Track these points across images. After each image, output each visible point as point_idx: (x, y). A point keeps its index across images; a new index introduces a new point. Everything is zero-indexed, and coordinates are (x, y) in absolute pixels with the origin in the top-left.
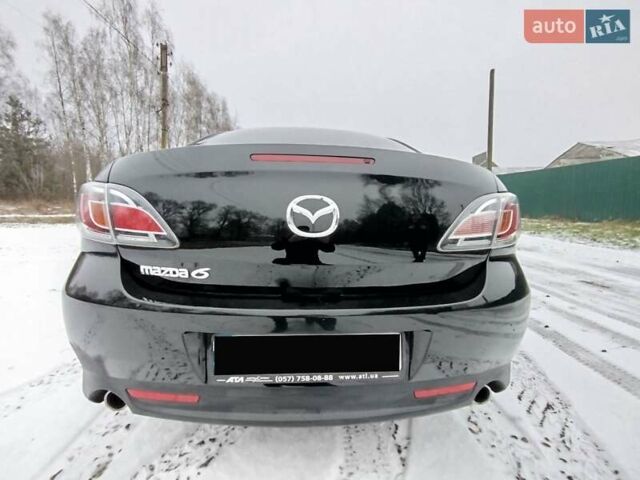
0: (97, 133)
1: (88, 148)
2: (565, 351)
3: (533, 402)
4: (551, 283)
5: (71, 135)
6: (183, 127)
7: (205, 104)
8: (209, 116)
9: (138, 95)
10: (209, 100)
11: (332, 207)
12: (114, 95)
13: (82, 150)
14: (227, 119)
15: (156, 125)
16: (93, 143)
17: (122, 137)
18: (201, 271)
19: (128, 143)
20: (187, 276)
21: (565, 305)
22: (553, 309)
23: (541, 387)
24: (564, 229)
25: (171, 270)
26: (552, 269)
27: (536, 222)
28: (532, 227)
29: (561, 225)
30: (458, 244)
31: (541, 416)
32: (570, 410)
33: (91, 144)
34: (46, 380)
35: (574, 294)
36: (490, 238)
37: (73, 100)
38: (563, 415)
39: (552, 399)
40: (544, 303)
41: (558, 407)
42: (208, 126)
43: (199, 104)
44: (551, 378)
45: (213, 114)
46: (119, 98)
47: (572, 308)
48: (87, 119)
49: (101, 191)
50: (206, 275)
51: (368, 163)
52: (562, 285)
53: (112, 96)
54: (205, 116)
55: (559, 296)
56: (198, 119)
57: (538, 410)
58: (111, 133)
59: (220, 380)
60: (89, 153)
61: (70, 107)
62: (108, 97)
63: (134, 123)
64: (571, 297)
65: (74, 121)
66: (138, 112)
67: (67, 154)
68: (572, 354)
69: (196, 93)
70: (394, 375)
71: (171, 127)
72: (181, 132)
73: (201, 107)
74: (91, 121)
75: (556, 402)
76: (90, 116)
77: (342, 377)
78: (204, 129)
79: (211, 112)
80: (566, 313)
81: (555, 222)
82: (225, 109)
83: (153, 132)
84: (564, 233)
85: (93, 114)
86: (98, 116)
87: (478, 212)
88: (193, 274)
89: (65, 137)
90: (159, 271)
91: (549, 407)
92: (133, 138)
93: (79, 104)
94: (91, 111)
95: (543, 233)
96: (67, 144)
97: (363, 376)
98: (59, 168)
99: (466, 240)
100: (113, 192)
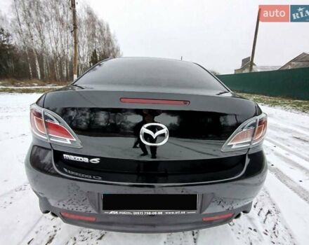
0: (40, 42)
1: (36, 50)
2: (281, 181)
3: (261, 209)
4: (277, 138)
5: (26, 43)
6: (86, 39)
7: (97, 26)
8: (100, 33)
9: (61, 21)
10: (99, 24)
11: (165, 130)
12: (47, 20)
13: (32, 51)
14: (110, 35)
15: (71, 38)
16: (38, 47)
17: (53, 45)
18: (95, 160)
19: (56, 48)
20: (88, 161)
21: (283, 152)
22: (277, 154)
23: (266, 201)
24: (288, 104)
25: (79, 158)
26: (279, 128)
27: (273, 99)
28: (271, 102)
29: (287, 101)
30: (233, 148)
31: (264, 218)
32: (280, 215)
33: (37, 48)
34: (23, 188)
35: (289, 146)
36: (250, 143)
37: (25, 22)
38: (276, 217)
39: (271, 208)
40: (273, 150)
41: (273, 212)
42: (99, 39)
43: (94, 26)
44: (271, 196)
45: (102, 33)
46: (50, 21)
47: (287, 154)
48: (33, 33)
50: (97, 162)
51: (186, 104)
52: (283, 139)
53: (46, 21)
54: (98, 34)
55: (281, 146)
56: (94, 35)
57: (263, 214)
58: (47, 42)
59: (106, 212)
60: (37, 53)
61: (24, 27)
62: (44, 20)
63: (59, 37)
64: (287, 147)
65: (27, 35)
66: (61, 30)
67: (25, 53)
68: (284, 182)
69: (92, 20)
70: (193, 212)
71: (79, 39)
72: (85, 42)
73: (95, 28)
74: (36, 35)
75: (273, 210)
76: (35, 32)
77: (167, 213)
78: (97, 41)
79: (101, 30)
80: (284, 157)
81: (284, 100)
82: (108, 29)
83: (70, 42)
84: (288, 107)
85: (37, 31)
86: (39, 32)
88: (91, 161)
89: (23, 44)
90: (73, 158)
91: (269, 212)
92: (59, 46)
93: (29, 25)
94: (36, 29)
95: (276, 106)
96: (24, 48)
97: (177, 212)
98: (22, 61)
99: (237, 144)
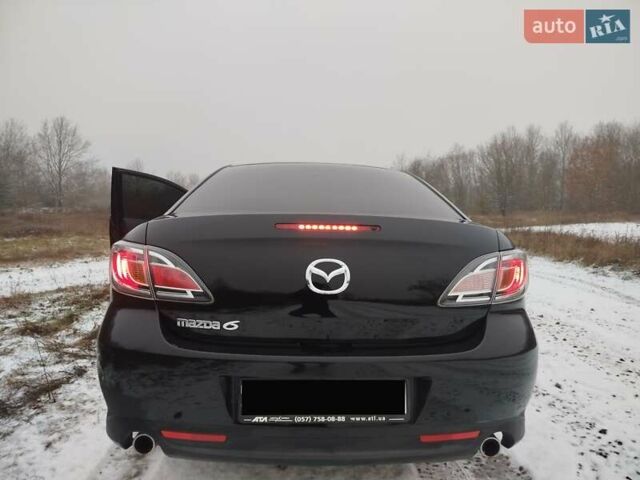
11: (344, 269)
18: (232, 323)
20: (219, 328)
25: (205, 322)
30: (458, 301)
36: (489, 295)
49: (141, 252)
50: (236, 327)
51: (375, 230)
59: (247, 419)
70: (400, 419)
77: (353, 419)
87: (477, 271)
88: (225, 326)
90: (194, 323)
97: (372, 418)
99: (465, 296)
100: (151, 253)
